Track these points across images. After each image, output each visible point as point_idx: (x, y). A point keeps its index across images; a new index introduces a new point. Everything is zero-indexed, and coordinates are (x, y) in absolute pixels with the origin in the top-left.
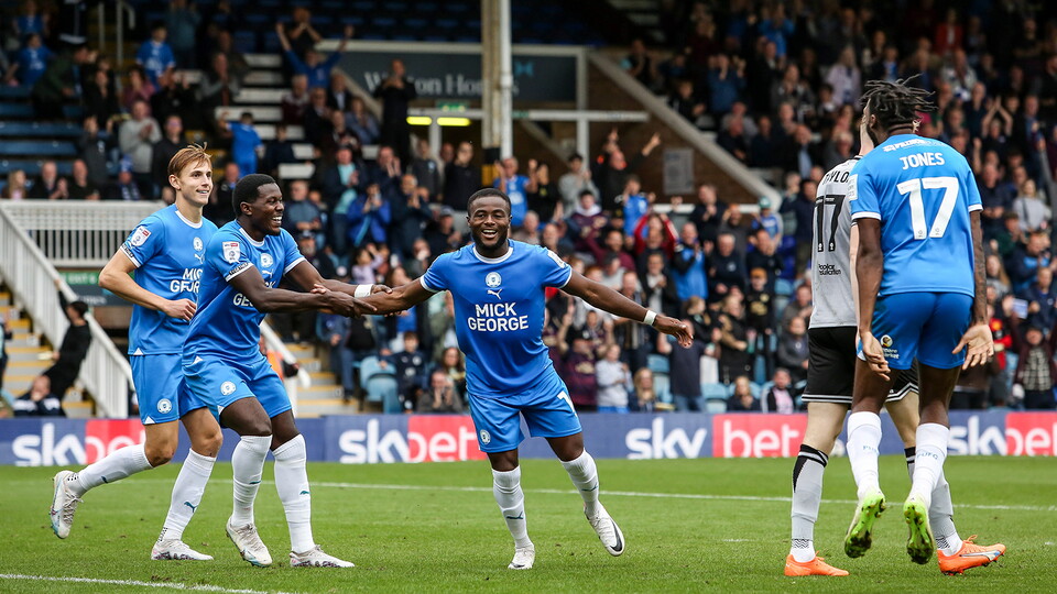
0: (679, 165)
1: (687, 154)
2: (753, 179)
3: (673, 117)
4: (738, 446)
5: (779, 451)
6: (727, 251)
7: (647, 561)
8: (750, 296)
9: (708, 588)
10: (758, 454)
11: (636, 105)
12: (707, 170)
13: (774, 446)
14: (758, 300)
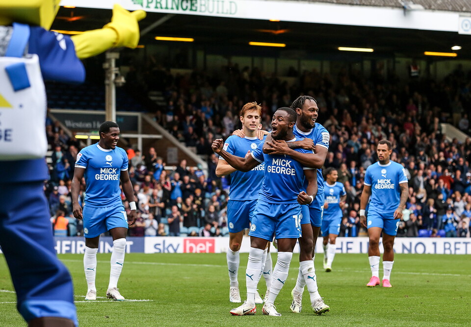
0: (172, 153)
1: (175, 150)
2: (198, 158)
3: (170, 137)
4: (191, 249)
5: (205, 251)
6: (187, 181)
7: (157, 284)
8: (196, 197)
9: (177, 292)
10: (198, 252)
11: (158, 133)
12: (183, 155)
13: (203, 249)
14: (198, 199)
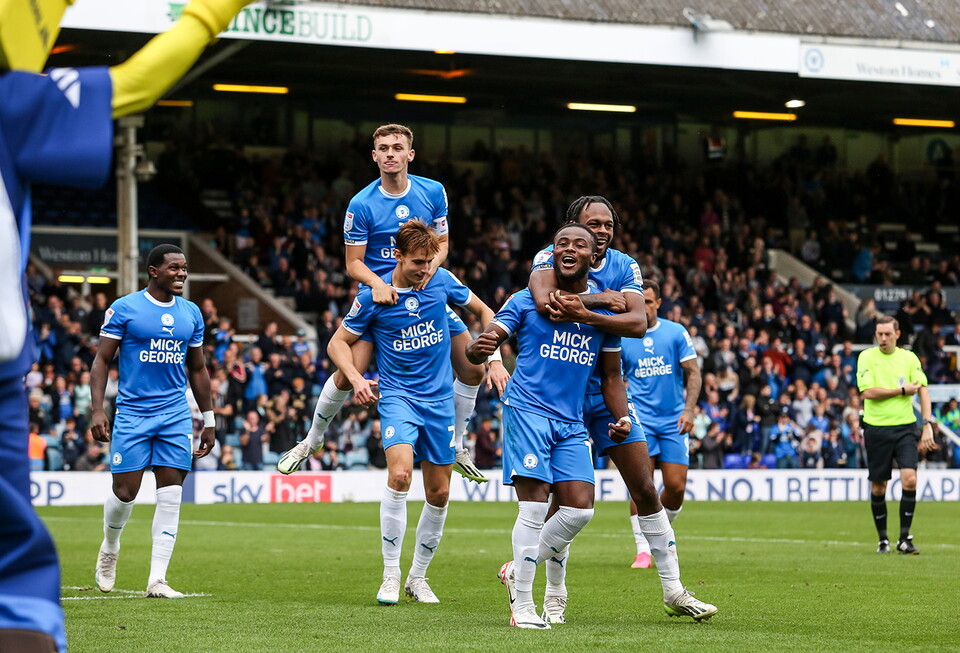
0: (248, 310)
1: (254, 303)
2: (297, 319)
3: (244, 278)
4: (285, 494)
5: (312, 498)
6: (276, 365)
7: (219, 563)
8: (294, 395)
9: (257, 579)
10: (299, 500)
11: (220, 270)
12: (268, 314)
13: (309, 494)
14: (298, 398)
